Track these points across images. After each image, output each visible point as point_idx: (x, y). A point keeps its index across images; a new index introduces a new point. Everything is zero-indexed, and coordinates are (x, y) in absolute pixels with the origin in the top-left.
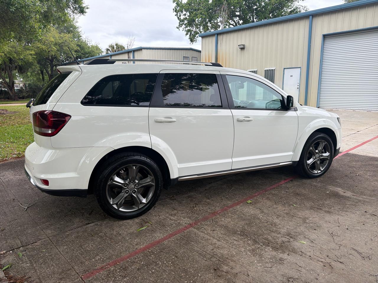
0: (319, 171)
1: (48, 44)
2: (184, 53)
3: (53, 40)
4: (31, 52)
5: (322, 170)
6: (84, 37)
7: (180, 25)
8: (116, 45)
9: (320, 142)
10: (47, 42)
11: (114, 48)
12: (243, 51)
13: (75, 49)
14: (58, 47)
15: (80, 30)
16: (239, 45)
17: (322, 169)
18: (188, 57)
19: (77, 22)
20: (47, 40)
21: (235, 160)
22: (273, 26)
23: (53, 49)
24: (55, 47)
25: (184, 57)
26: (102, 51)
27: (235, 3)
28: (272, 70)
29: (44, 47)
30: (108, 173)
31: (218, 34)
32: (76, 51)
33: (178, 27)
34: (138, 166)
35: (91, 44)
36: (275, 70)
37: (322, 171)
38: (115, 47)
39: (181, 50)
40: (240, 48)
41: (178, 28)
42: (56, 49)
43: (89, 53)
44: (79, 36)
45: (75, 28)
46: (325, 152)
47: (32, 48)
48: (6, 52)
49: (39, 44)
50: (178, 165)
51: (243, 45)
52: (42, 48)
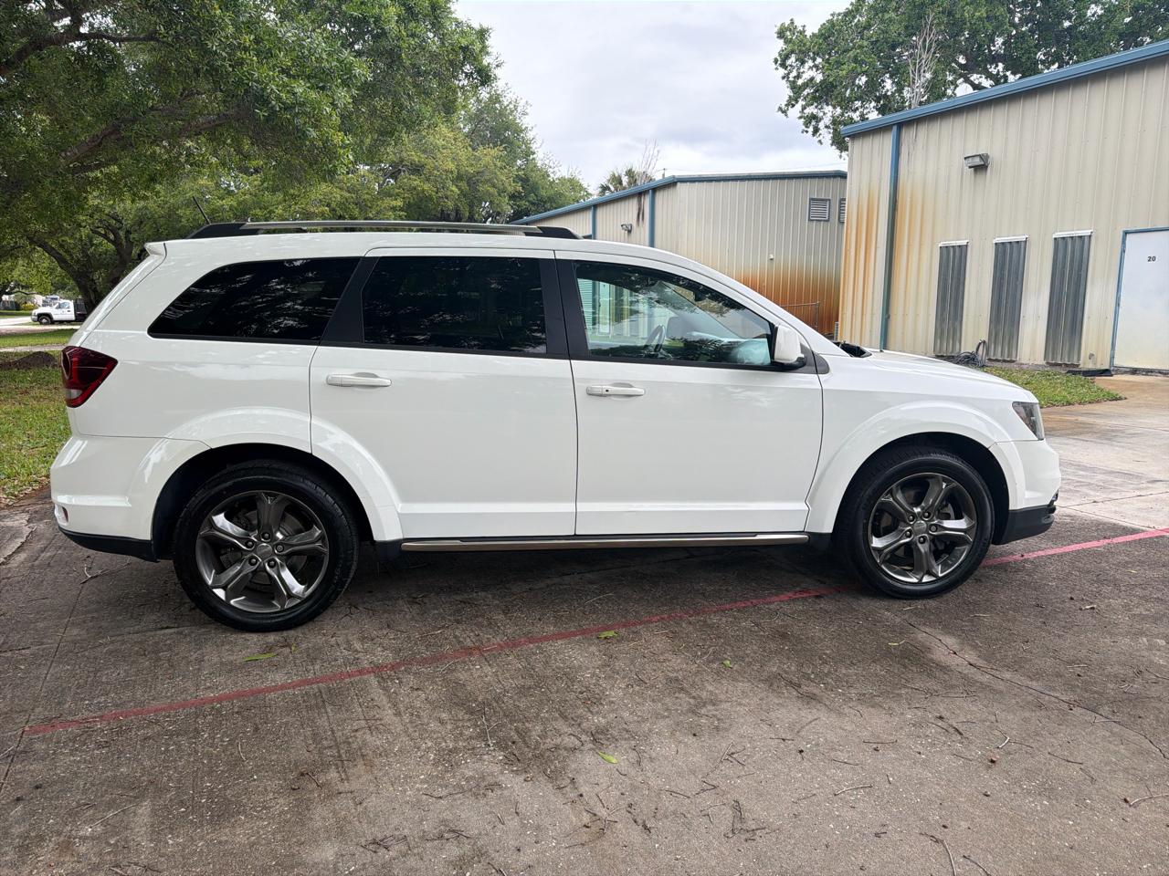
0: (926, 579)
1: (439, 179)
2: (814, 189)
3: (451, 166)
4: (394, 203)
5: (940, 575)
6: (541, 155)
7: (791, 102)
8: (630, 173)
9: (929, 480)
10: (436, 172)
11: (621, 183)
12: (980, 177)
13: (510, 189)
14: (464, 185)
15: (530, 135)
16: (965, 158)
17: (942, 572)
18: (826, 200)
19: (525, 114)
20: (436, 168)
21: (584, 507)
22: (1090, 87)
23: (449, 193)
24: (457, 186)
25: (811, 199)
26: (588, 194)
27: (980, 19)
28: (1081, 237)
29: (426, 186)
30: (198, 507)
31: (901, 125)
32: (512, 197)
33: (783, 107)
34: (279, 498)
35: (558, 175)
36: (1090, 236)
37: (939, 579)
38: (625, 180)
39: (805, 180)
40: (970, 167)
41: (784, 112)
42: (459, 192)
43: (551, 199)
44: (528, 153)
45: (518, 130)
46: (958, 517)
47: (397, 191)
48: (333, 205)
49: (415, 180)
50: (400, 505)
51: (979, 155)
52: (423, 191)
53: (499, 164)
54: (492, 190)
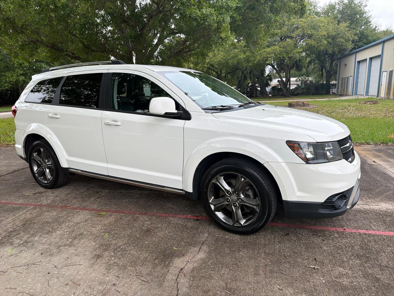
1: (319, 39)
3: (325, 33)
44: (367, 22)
45: (362, 13)
52: (312, 44)
53: (347, 29)
54: (342, 40)
